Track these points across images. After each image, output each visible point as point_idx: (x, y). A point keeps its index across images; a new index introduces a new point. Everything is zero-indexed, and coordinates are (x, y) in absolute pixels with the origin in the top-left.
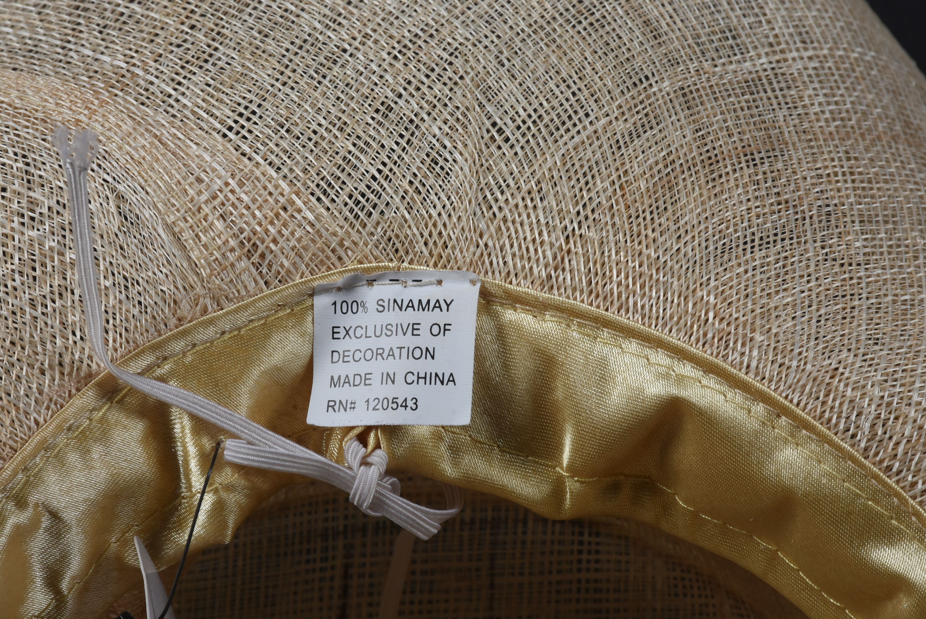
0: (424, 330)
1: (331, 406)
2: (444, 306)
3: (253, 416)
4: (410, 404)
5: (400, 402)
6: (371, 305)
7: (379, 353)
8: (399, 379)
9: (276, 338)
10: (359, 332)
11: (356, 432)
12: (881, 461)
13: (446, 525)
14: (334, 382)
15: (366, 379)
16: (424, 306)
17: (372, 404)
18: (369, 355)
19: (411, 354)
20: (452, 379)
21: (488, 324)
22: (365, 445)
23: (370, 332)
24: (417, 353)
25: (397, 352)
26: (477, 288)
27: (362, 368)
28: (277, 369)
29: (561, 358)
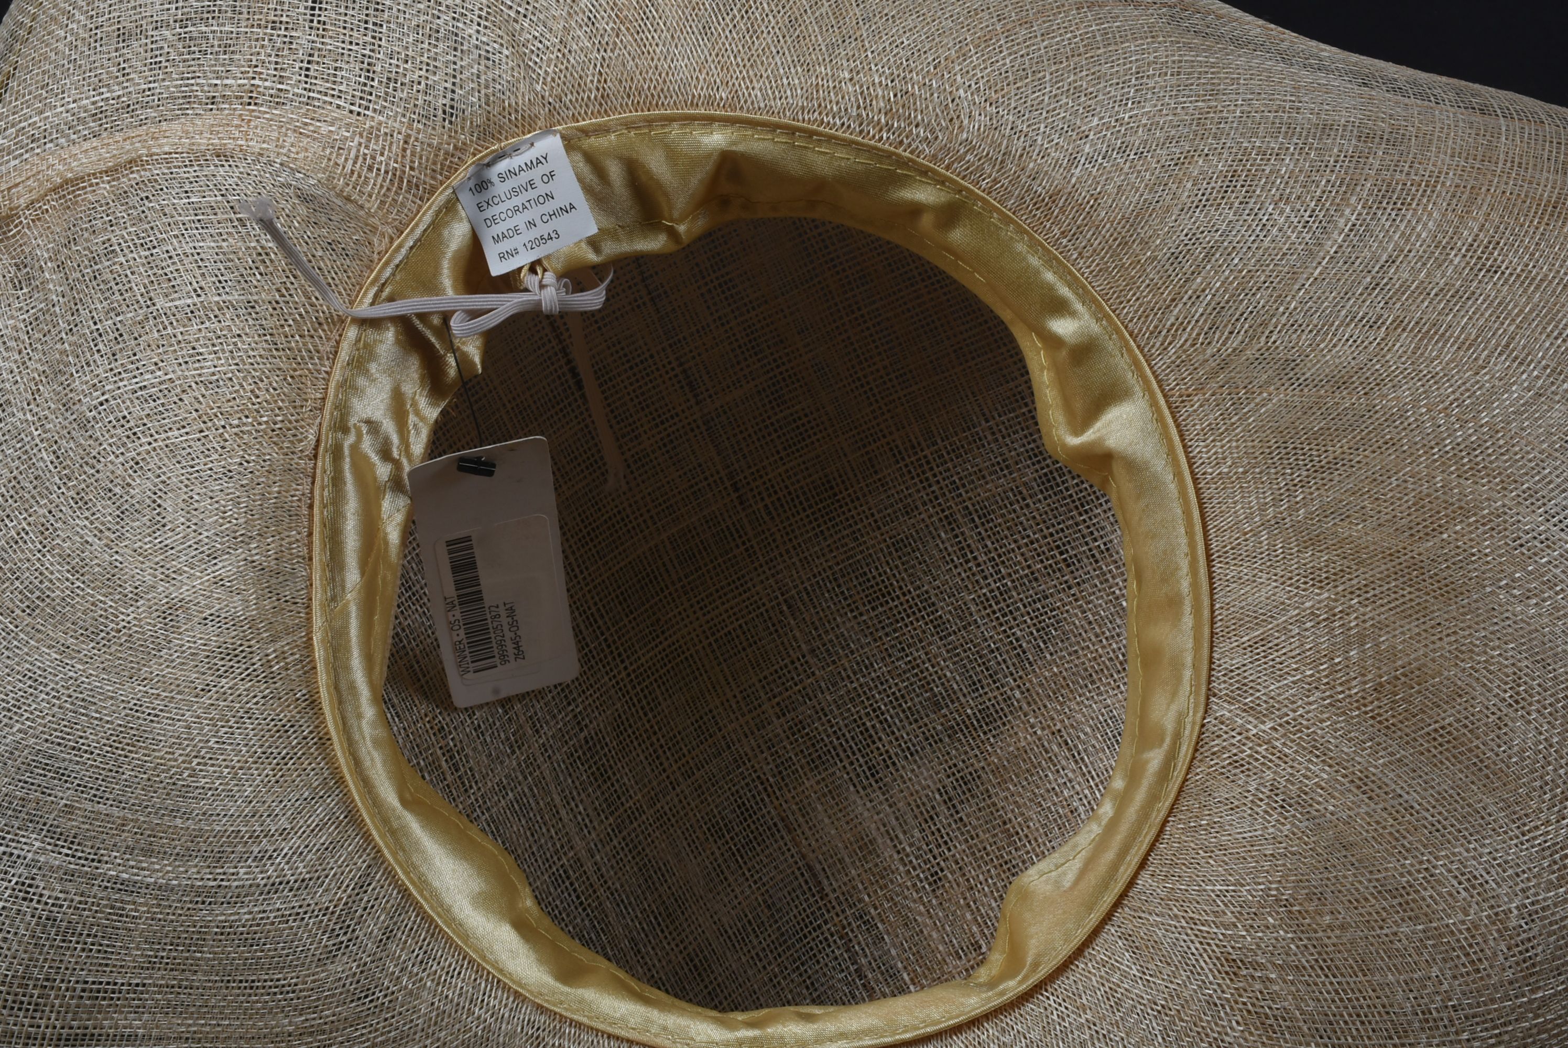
0: (538, 182)
1: (502, 257)
2: (543, 160)
3: (457, 291)
4: (553, 235)
5: (546, 236)
6: (495, 179)
7: (516, 210)
8: (538, 222)
9: (446, 233)
10: (496, 200)
11: (526, 268)
12: (874, 136)
13: (608, 290)
14: (496, 240)
15: (516, 230)
16: (530, 166)
17: (529, 246)
18: (510, 213)
19: (537, 202)
20: (572, 207)
21: (578, 157)
22: (536, 274)
23: (504, 198)
24: (541, 200)
25: (527, 204)
26: (558, 136)
27: (510, 223)
28: (456, 251)
29: (634, 156)
